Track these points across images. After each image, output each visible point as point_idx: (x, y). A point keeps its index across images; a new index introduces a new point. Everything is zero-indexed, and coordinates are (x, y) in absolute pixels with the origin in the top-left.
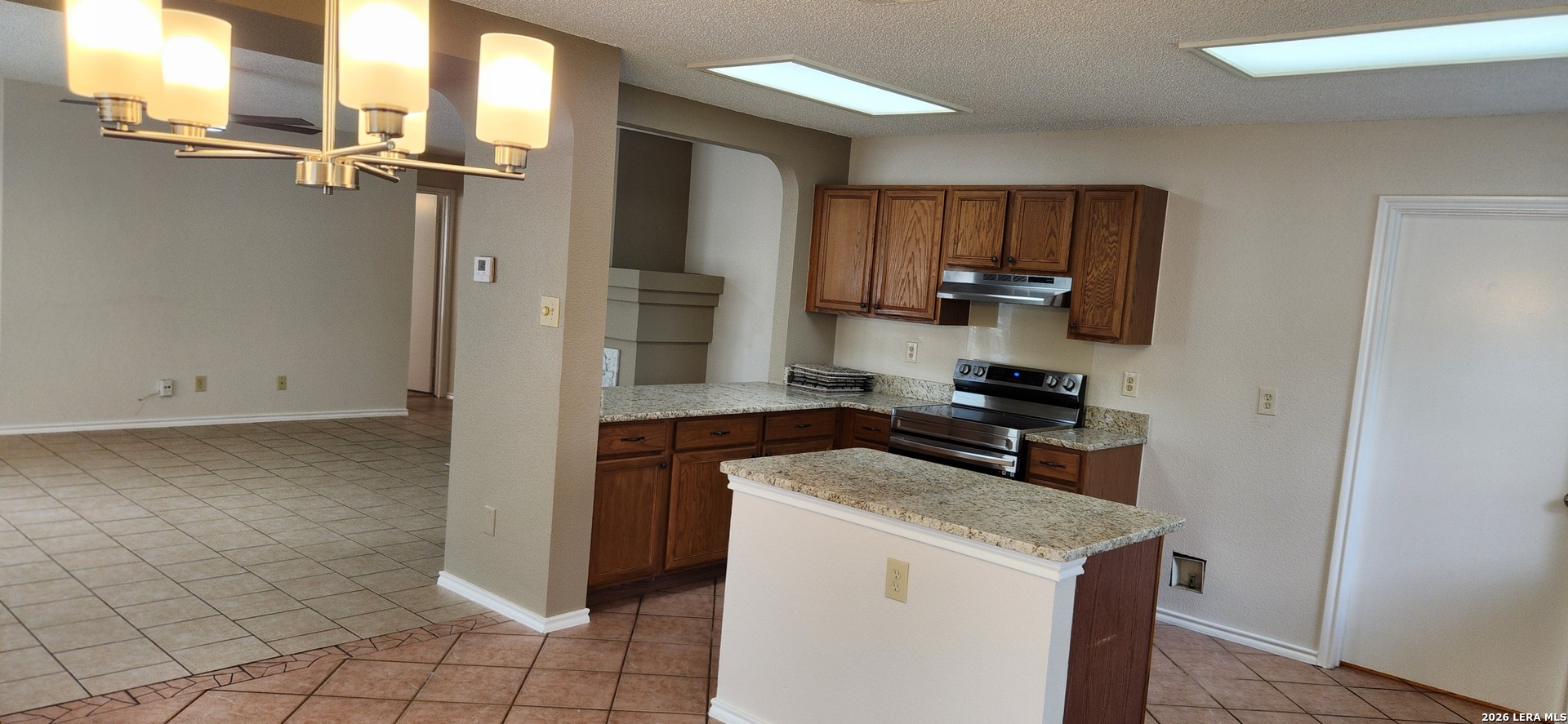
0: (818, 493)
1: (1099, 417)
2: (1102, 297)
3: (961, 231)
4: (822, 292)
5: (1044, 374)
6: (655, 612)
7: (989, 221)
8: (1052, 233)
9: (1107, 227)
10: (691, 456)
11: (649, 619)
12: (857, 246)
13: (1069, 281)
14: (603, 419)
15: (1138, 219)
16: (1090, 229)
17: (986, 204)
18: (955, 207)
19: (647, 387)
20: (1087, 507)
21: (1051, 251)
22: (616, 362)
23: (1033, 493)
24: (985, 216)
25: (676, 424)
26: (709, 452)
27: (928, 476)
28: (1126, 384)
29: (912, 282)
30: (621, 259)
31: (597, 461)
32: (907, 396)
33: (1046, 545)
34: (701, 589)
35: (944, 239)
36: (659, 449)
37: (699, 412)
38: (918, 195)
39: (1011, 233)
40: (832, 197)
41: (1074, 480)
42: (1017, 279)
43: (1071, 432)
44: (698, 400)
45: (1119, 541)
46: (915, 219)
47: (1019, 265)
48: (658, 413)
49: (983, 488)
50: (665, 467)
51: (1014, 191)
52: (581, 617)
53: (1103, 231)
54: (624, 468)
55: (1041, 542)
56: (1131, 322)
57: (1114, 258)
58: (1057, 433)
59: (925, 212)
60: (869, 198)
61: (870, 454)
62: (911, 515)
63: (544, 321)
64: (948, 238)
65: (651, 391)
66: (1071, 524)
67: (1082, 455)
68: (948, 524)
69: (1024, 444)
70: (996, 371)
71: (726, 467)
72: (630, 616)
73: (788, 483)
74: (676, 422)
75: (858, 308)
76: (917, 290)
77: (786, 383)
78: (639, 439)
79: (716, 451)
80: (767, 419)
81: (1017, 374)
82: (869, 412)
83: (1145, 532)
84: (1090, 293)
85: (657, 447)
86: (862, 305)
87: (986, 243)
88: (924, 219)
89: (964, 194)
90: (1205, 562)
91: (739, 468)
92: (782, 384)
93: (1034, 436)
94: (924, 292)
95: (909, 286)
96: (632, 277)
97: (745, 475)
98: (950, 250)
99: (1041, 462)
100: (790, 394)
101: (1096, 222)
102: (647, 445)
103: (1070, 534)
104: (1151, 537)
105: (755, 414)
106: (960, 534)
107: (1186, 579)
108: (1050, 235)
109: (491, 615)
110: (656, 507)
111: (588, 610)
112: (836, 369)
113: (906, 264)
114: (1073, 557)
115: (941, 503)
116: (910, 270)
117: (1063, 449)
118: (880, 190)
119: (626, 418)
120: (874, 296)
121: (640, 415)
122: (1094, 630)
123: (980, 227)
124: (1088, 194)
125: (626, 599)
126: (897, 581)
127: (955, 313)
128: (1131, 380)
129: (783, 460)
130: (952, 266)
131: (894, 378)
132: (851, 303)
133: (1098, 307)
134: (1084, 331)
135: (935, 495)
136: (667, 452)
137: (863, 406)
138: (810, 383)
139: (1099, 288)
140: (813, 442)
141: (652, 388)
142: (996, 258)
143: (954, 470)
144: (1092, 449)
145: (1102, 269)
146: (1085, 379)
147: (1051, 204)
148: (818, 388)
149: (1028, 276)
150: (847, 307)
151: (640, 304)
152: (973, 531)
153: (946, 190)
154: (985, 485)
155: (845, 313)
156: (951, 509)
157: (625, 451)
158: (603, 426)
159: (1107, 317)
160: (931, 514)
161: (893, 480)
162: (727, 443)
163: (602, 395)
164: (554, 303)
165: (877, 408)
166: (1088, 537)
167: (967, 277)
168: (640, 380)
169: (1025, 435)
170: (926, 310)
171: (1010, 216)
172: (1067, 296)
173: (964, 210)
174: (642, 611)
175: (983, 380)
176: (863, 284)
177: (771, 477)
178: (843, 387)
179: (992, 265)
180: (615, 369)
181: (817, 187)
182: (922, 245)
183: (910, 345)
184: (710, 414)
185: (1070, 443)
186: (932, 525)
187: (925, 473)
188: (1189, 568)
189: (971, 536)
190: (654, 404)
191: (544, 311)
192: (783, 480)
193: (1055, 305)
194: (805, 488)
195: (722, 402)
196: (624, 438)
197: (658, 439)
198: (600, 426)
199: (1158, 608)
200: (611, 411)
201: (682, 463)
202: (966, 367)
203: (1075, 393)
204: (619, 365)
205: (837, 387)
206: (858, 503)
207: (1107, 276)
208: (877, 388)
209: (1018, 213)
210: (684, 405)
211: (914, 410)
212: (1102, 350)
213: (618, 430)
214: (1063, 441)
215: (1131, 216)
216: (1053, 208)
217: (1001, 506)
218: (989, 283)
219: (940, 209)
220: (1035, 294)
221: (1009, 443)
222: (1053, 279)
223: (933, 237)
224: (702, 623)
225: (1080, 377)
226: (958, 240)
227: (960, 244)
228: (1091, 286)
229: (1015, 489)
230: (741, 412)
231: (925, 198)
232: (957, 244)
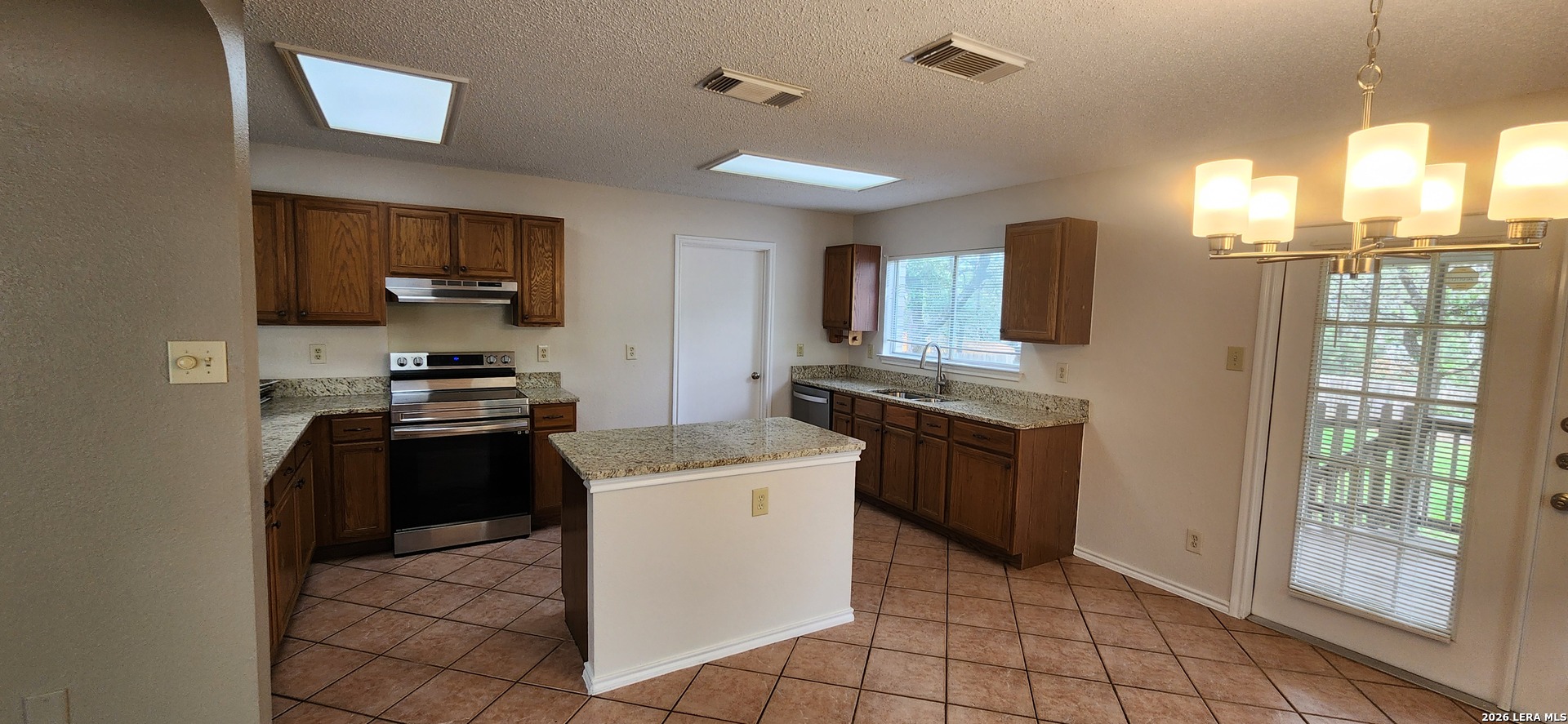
2: (545, 295)
3: (403, 244)
5: (482, 355)
7: (433, 236)
8: (497, 249)
9: (542, 246)
13: (517, 284)
16: (528, 247)
17: (427, 221)
18: (391, 222)
21: (498, 262)
24: (428, 231)
28: (542, 353)
29: (347, 288)
35: (383, 250)
38: (341, 207)
39: (458, 246)
41: (571, 423)
42: (467, 284)
46: (342, 230)
47: (471, 272)
51: (454, 213)
53: (540, 249)
57: (551, 268)
59: (355, 225)
60: (271, 203)
64: (388, 249)
67: (574, 405)
69: (531, 408)
70: (435, 359)
75: (274, 317)
81: (453, 359)
82: (350, 415)
84: (535, 294)
86: (279, 314)
87: (433, 254)
88: (355, 230)
89: (401, 211)
94: (367, 299)
95: (344, 292)
98: (393, 260)
101: (533, 243)
113: (337, 271)
116: (343, 277)
117: (560, 404)
118: (286, 198)
120: (295, 303)
123: (424, 241)
124: (524, 221)
126: (761, 502)
128: (544, 350)
130: (396, 274)
133: (543, 302)
134: (534, 320)
137: (341, 410)
139: (542, 289)
142: (446, 266)
145: (542, 276)
146: (514, 354)
147: (493, 226)
149: (477, 281)
153: (378, 207)
159: (550, 309)
164: (211, 349)
169: (531, 401)
170: (370, 314)
171: (455, 235)
172: (515, 295)
173: (404, 225)
175: (424, 368)
176: (278, 293)
179: (441, 271)
182: (355, 254)
183: (319, 347)
202: (402, 359)
207: (547, 281)
208: (281, 392)
209: (461, 230)
212: (518, 332)
214: (559, 399)
215: (560, 239)
216: (495, 230)
218: (439, 288)
219: (374, 222)
221: (523, 410)
222: (503, 283)
223: (368, 248)
226: (401, 252)
227: (404, 255)
228: (535, 288)
231: (353, 211)
232: (399, 254)
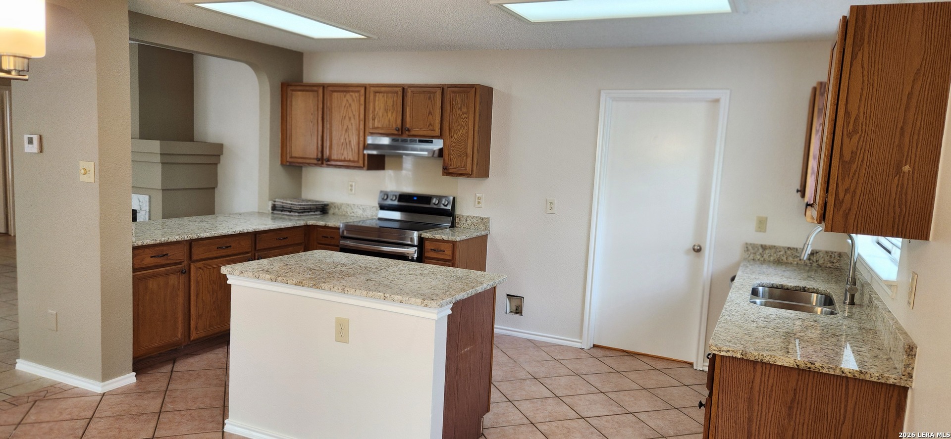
0: (289, 282)
1: (463, 221)
2: (460, 151)
3: (376, 112)
4: (291, 152)
5: (431, 197)
6: (185, 369)
7: (393, 106)
8: (430, 113)
9: (460, 109)
10: (204, 264)
11: (180, 374)
12: (312, 122)
13: (441, 141)
14: (135, 244)
15: (478, 105)
16: (451, 110)
17: (390, 95)
18: (372, 97)
19: (170, 220)
20: (454, 274)
21: (430, 124)
22: (148, 204)
23: (423, 269)
24: (390, 103)
25: (191, 244)
26: (217, 260)
27: (360, 264)
28: (477, 200)
29: (348, 144)
30: (146, 132)
31: (133, 272)
32: (350, 215)
33: (429, 299)
34: (218, 350)
35: (366, 117)
36: (180, 261)
37: (207, 235)
38: (347, 89)
39: (406, 112)
40: (293, 90)
41: (450, 259)
42: (412, 141)
43: (448, 230)
44: (207, 226)
45: (471, 292)
46: (348, 105)
47: (412, 133)
48: (177, 237)
49: (394, 269)
50: (184, 273)
51: (406, 87)
52: (130, 378)
53: (459, 112)
54: (154, 276)
55: (427, 298)
56: (477, 164)
57: (466, 128)
58: (440, 231)
59: (353, 100)
60: (317, 91)
61: (324, 254)
62: (348, 289)
63: (83, 178)
64: (368, 117)
65: (173, 222)
66: (444, 285)
67: (454, 243)
68: (371, 292)
69: (421, 240)
70: (403, 197)
71: (224, 270)
72: (167, 374)
73: (268, 276)
74: (191, 243)
75: (315, 162)
76: (352, 149)
77: (271, 211)
78: (164, 255)
79: (221, 259)
80: (257, 235)
81: (415, 198)
82: (325, 227)
83: (485, 285)
84: (453, 149)
85: (177, 260)
86: (318, 159)
87: (392, 119)
88: (353, 105)
89: (377, 89)
90: (523, 298)
91: (234, 270)
92: (268, 212)
93: (427, 235)
94: (356, 151)
95: (347, 146)
96: (155, 146)
97: (238, 274)
98: (370, 124)
99: (431, 250)
100: (274, 219)
101: (455, 106)
102: (170, 259)
103: (443, 291)
104: (488, 288)
105: (248, 233)
106: (379, 298)
107: (514, 309)
108: (429, 115)
109: (59, 386)
110: (180, 300)
111: (135, 373)
112: (303, 201)
113: (344, 132)
114: (444, 305)
115: (368, 280)
116: (346, 136)
117: (443, 241)
118: (324, 87)
119: (153, 242)
120: (325, 153)
121: (163, 239)
122: (459, 345)
123: (387, 109)
124: (449, 89)
125: (164, 363)
126: (342, 330)
127: (376, 163)
128: (479, 198)
129: (265, 262)
130: (372, 134)
131: (342, 205)
132: (310, 159)
133: (459, 156)
134: (451, 171)
135: (364, 275)
136: (186, 263)
137: (321, 223)
138: (287, 211)
139: (458, 145)
140: (290, 248)
141: (173, 220)
142: (399, 129)
143: (377, 259)
144: (459, 240)
145: (459, 134)
146: (454, 199)
147: (429, 95)
148: (292, 214)
149: (418, 139)
150: (308, 161)
151: (162, 163)
152: (386, 295)
153: (365, 87)
154: (395, 267)
155: (306, 165)
156: (373, 283)
157: (154, 264)
158: (135, 249)
159: (463, 163)
160: (361, 288)
161: (338, 268)
162: (229, 253)
163: (133, 228)
164: (90, 166)
165: (331, 224)
166: (453, 292)
167: (385, 141)
168: (166, 216)
169: (421, 234)
170: (358, 161)
171: (405, 103)
172: (441, 151)
173: (377, 99)
174: (175, 369)
175: (396, 203)
176: (317, 146)
177: (256, 274)
178: (308, 212)
179: (396, 132)
180: (147, 209)
181: (283, 85)
182: (353, 121)
183: (350, 183)
184: (216, 235)
185: (447, 237)
186: (361, 294)
187: (359, 262)
188: (516, 302)
189: (385, 298)
190: (174, 231)
191: (83, 171)
192: (264, 275)
193: (435, 156)
194: (280, 279)
195: (225, 226)
196: (152, 255)
197: (179, 254)
198: (133, 249)
199: (495, 326)
200: (141, 238)
201: (198, 269)
202: (386, 195)
203: (449, 207)
204: (150, 206)
205: (305, 212)
206: (315, 285)
207: (462, 138)
208: (331, 211)
209: (410, 100)
210: (197, 230)
211: (356, 224)
212: (462, 181)
213: (147, 250)
214: (443, 236)
215: (474, 103)
216: (430, 98)
217: (404, 279)
218: (396, 144)
219: (362, 98)
220: (423, 150)
221: (412, 240)
222: (432, 141)
223: (359, 116)
224: (219, 372)
225: (451, 198)
226: (375, 118)
227: (376, 120)
228: (453, 144)
229: (413, 267)
230: (238, 232)
231: (352, 91)
232: (374, 120)
